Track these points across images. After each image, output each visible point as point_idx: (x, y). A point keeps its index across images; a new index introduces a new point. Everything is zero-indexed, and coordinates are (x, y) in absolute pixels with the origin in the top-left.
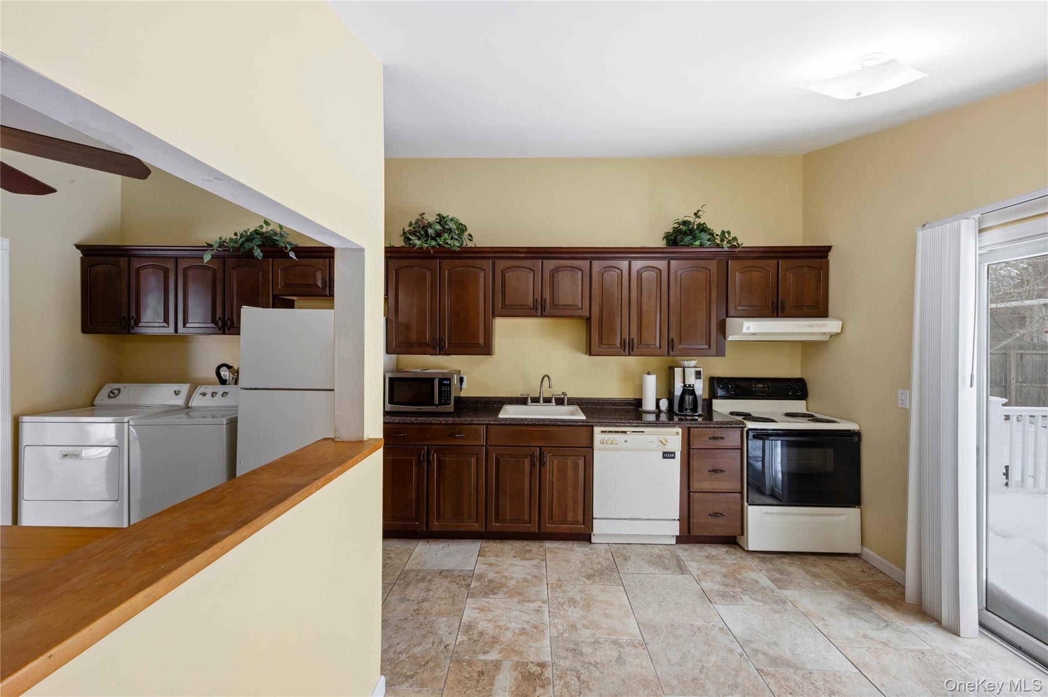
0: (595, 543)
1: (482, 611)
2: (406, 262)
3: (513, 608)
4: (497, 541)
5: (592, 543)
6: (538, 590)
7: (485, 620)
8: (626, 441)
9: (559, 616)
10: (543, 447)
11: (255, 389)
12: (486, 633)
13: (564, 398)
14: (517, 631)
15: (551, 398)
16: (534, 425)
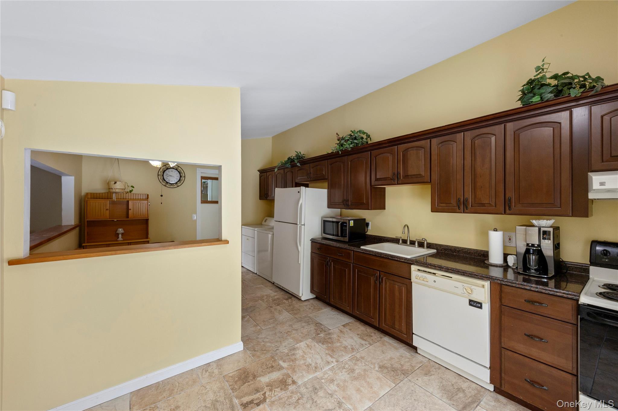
0: (420, 354)
1: (308, 347)
2: (334, 160)
3: (320, 354)
4: (362, 323)
5: (418, 353)
6: (344, 354)
7: (303, 351)
8: (435, 281)
9: (333, 372)
10: (382, 271)
11: (279, 221)
12: (295, 356)
13: (424, 243)
14: (307, 364)
15: (415, 242)
16: (375, 256)
